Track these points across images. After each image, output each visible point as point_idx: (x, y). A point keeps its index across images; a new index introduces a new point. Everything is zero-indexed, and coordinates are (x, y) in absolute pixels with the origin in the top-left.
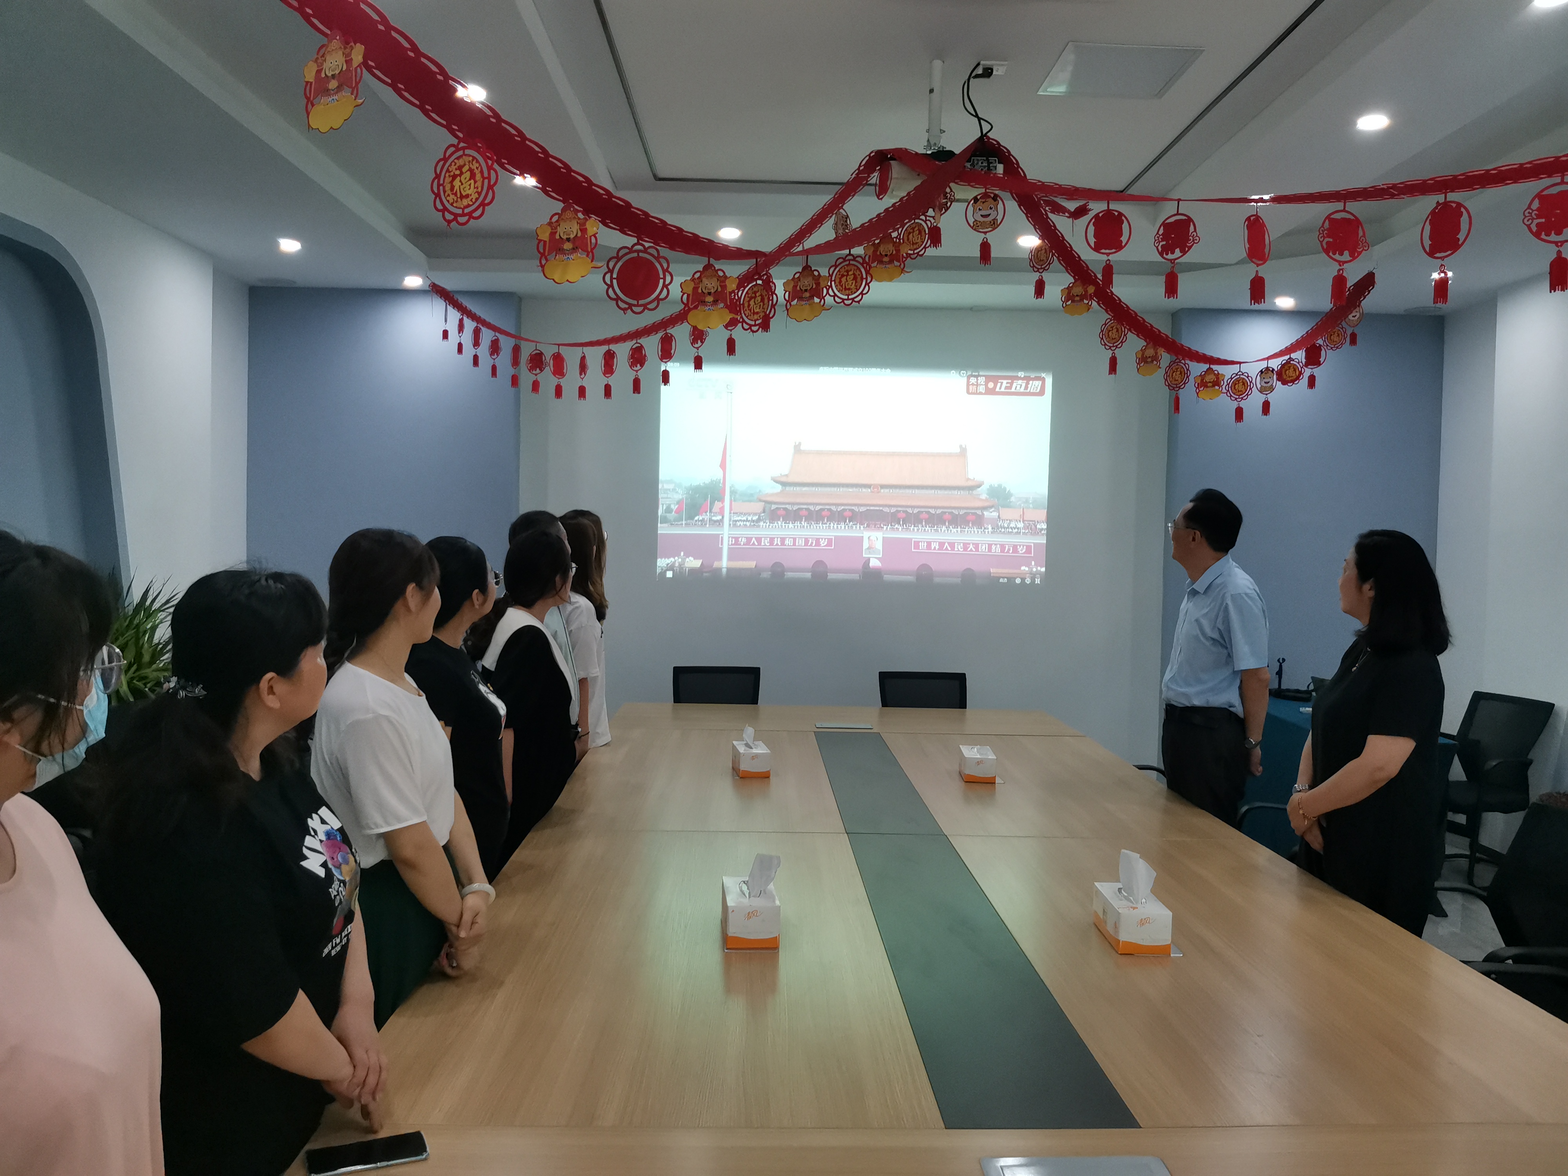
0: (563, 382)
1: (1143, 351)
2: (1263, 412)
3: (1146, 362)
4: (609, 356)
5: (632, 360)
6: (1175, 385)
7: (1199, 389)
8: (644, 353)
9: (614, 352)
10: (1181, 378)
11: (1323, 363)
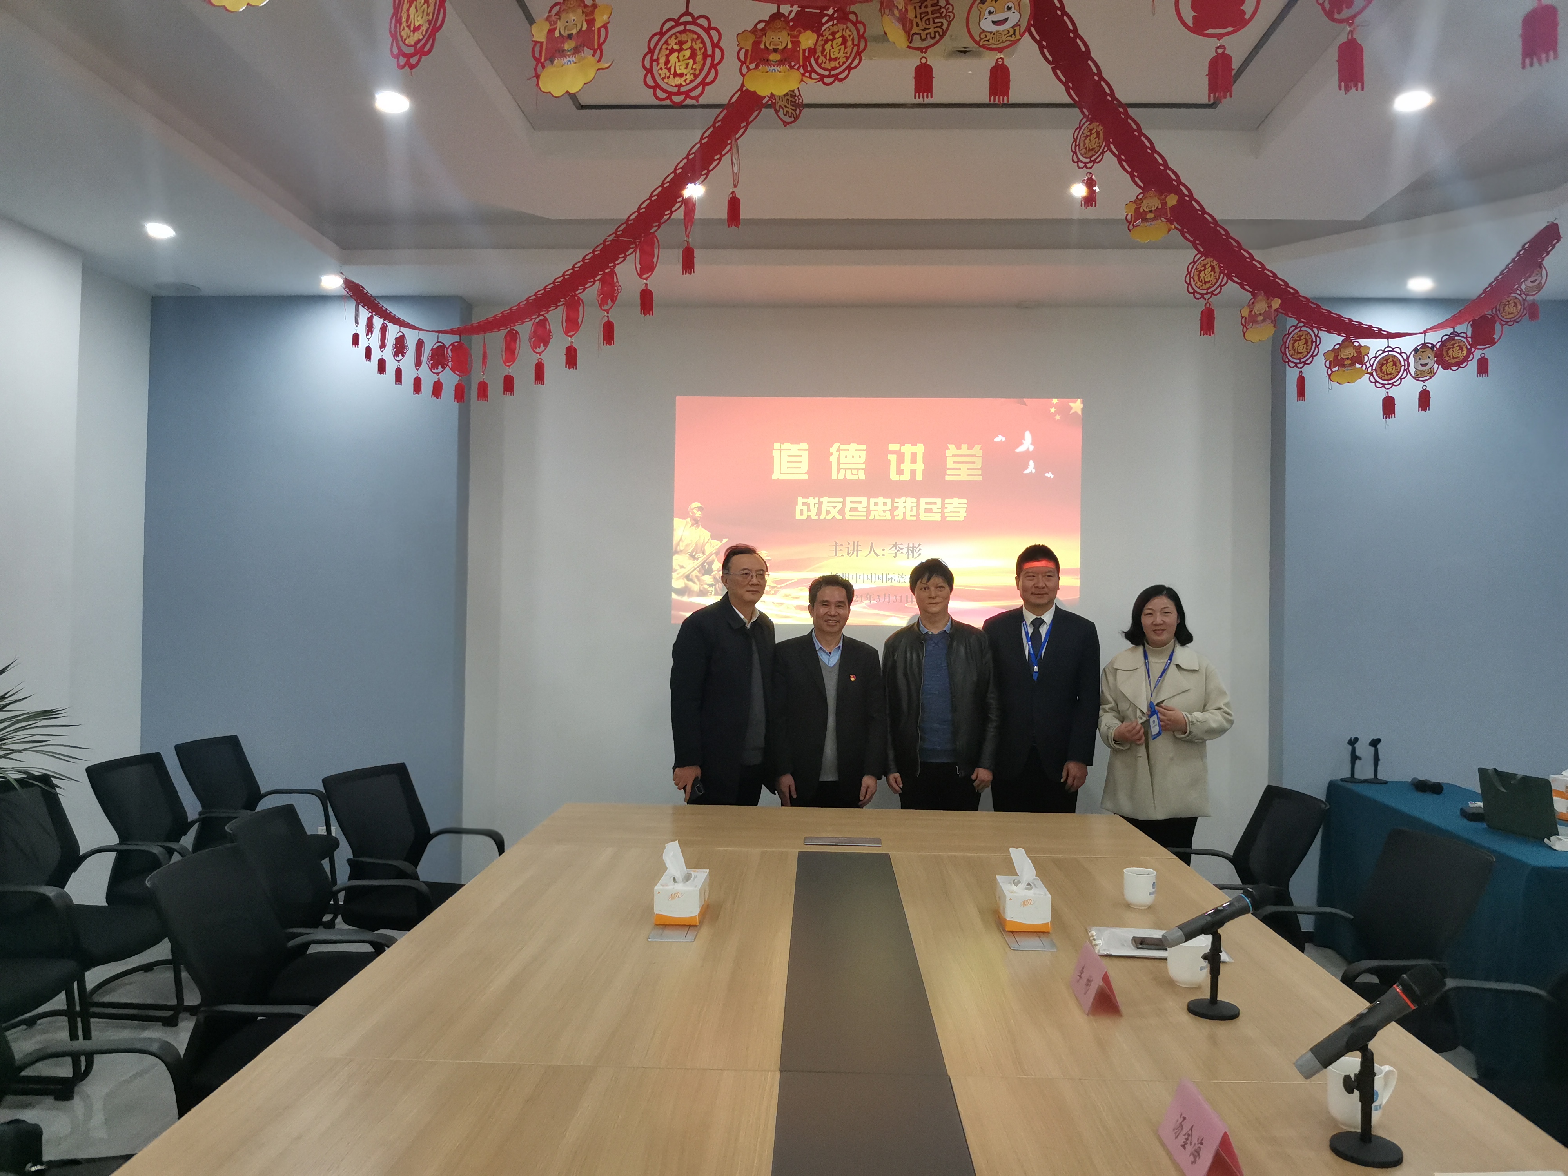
1: (1247, 307)
2: (1420, 406)
3: (1255, 322)
4: (512, 338)
5: (534, 339)
6: (1298, 359)
7: (1331, 370)
8: (548, 328)
9: (517, 332)
10: (1307, 349)
11: (1498, 341)
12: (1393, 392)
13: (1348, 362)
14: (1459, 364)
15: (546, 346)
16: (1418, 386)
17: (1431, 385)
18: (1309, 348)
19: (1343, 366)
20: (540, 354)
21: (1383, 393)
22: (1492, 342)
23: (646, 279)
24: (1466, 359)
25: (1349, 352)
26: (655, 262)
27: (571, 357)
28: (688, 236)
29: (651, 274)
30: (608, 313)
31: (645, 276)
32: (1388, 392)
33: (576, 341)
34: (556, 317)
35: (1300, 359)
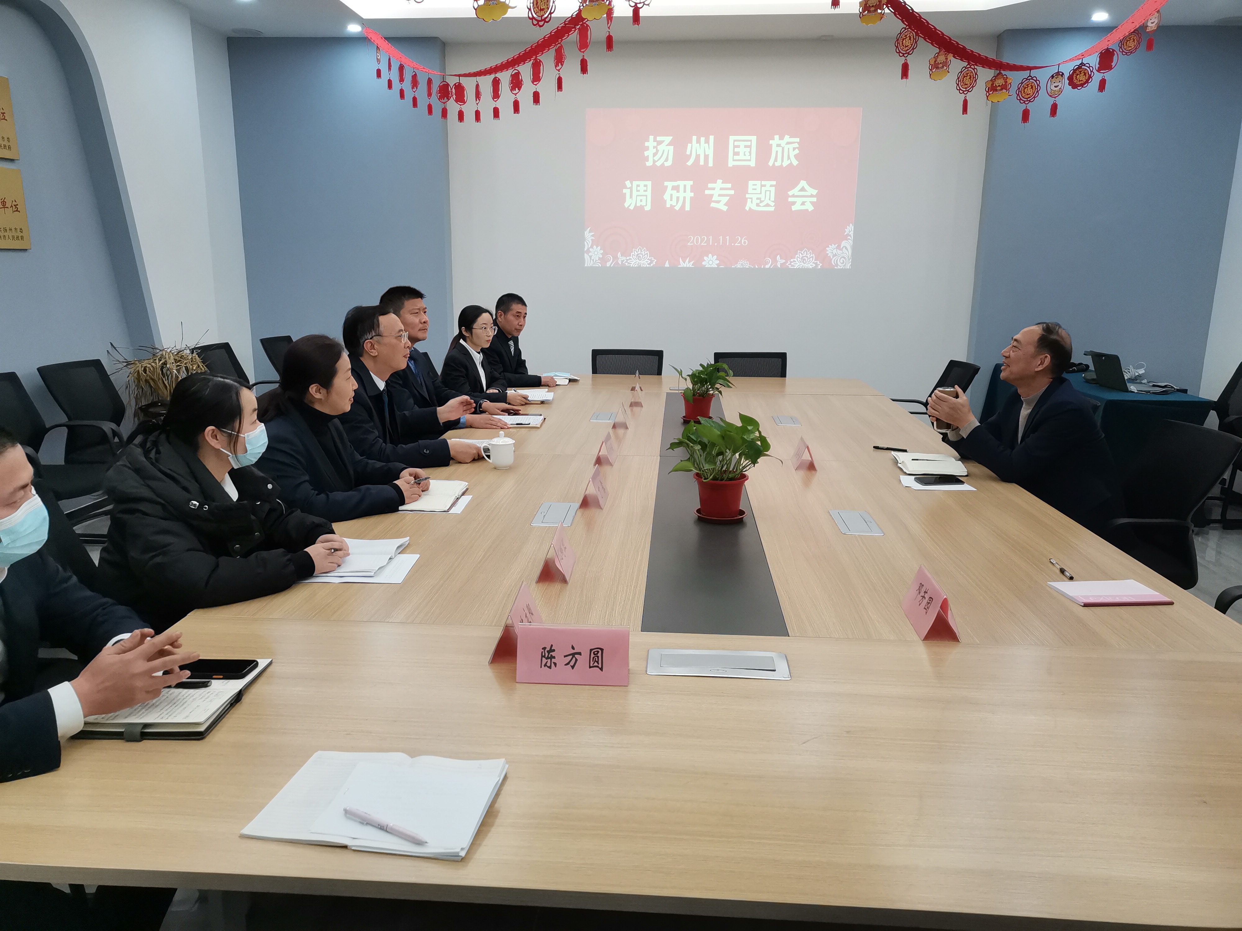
0: (464, 108)
1: (936, 58)
2: (1051, 114)
3: (937, 68)
4: (496, 83)
5: (512, 85)
6: (965, 88)
7: (989, 93)
8: (520, 78)
9: (499, 79)
10: (970, 82)
11: (1114, 67)
12: (1030, 106)
13: (999, 88)
14: (1082, 85)
15: (519, 89)
16: (1051, 101)
17: (1059, 101)
18: (971, 81)
19: (996, 90)
20: (515, 94)
21: (1023, 107)
22: (1110, 68)
23: (583, 52)
24: (1087, 82)
25: (1000, 82)
26: (589, 42)
27: (536, 98)
28: (609, 28)
29: (586, 50)
30: (559, 72)
31: (582, 50)
32: (1026, 106)
33: (540, 87)
34: (525, 70)
35: (966, 88)
